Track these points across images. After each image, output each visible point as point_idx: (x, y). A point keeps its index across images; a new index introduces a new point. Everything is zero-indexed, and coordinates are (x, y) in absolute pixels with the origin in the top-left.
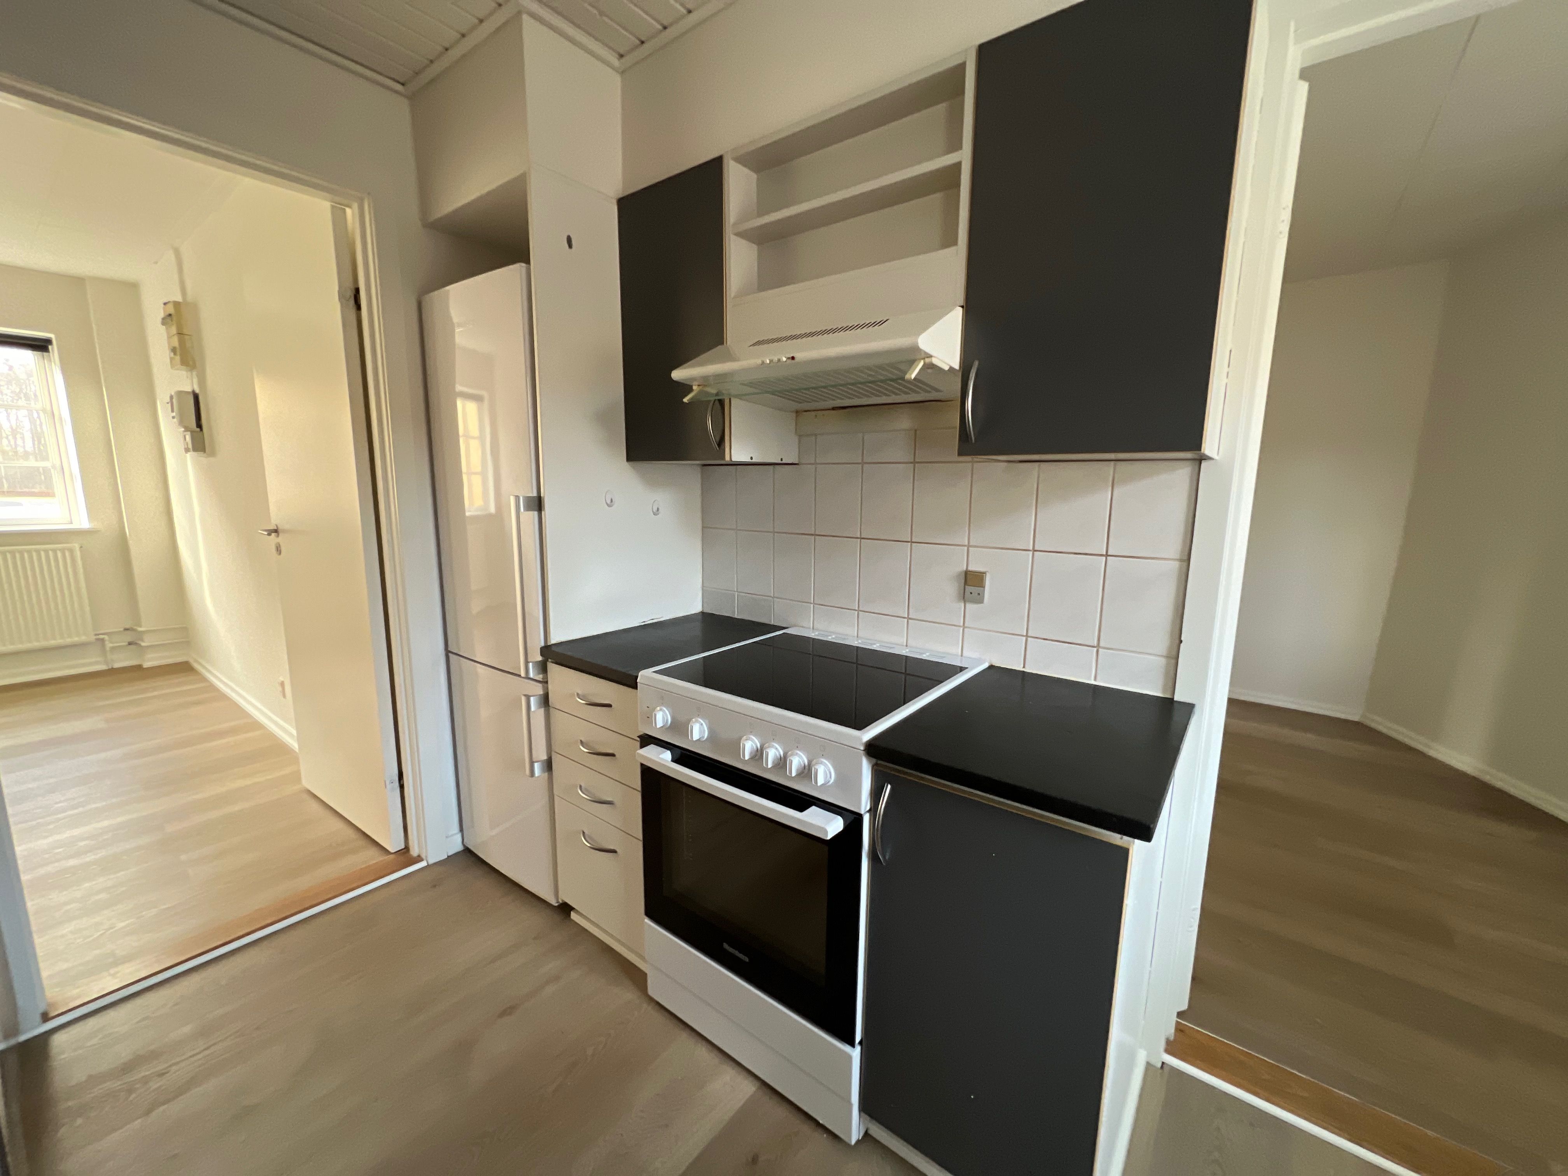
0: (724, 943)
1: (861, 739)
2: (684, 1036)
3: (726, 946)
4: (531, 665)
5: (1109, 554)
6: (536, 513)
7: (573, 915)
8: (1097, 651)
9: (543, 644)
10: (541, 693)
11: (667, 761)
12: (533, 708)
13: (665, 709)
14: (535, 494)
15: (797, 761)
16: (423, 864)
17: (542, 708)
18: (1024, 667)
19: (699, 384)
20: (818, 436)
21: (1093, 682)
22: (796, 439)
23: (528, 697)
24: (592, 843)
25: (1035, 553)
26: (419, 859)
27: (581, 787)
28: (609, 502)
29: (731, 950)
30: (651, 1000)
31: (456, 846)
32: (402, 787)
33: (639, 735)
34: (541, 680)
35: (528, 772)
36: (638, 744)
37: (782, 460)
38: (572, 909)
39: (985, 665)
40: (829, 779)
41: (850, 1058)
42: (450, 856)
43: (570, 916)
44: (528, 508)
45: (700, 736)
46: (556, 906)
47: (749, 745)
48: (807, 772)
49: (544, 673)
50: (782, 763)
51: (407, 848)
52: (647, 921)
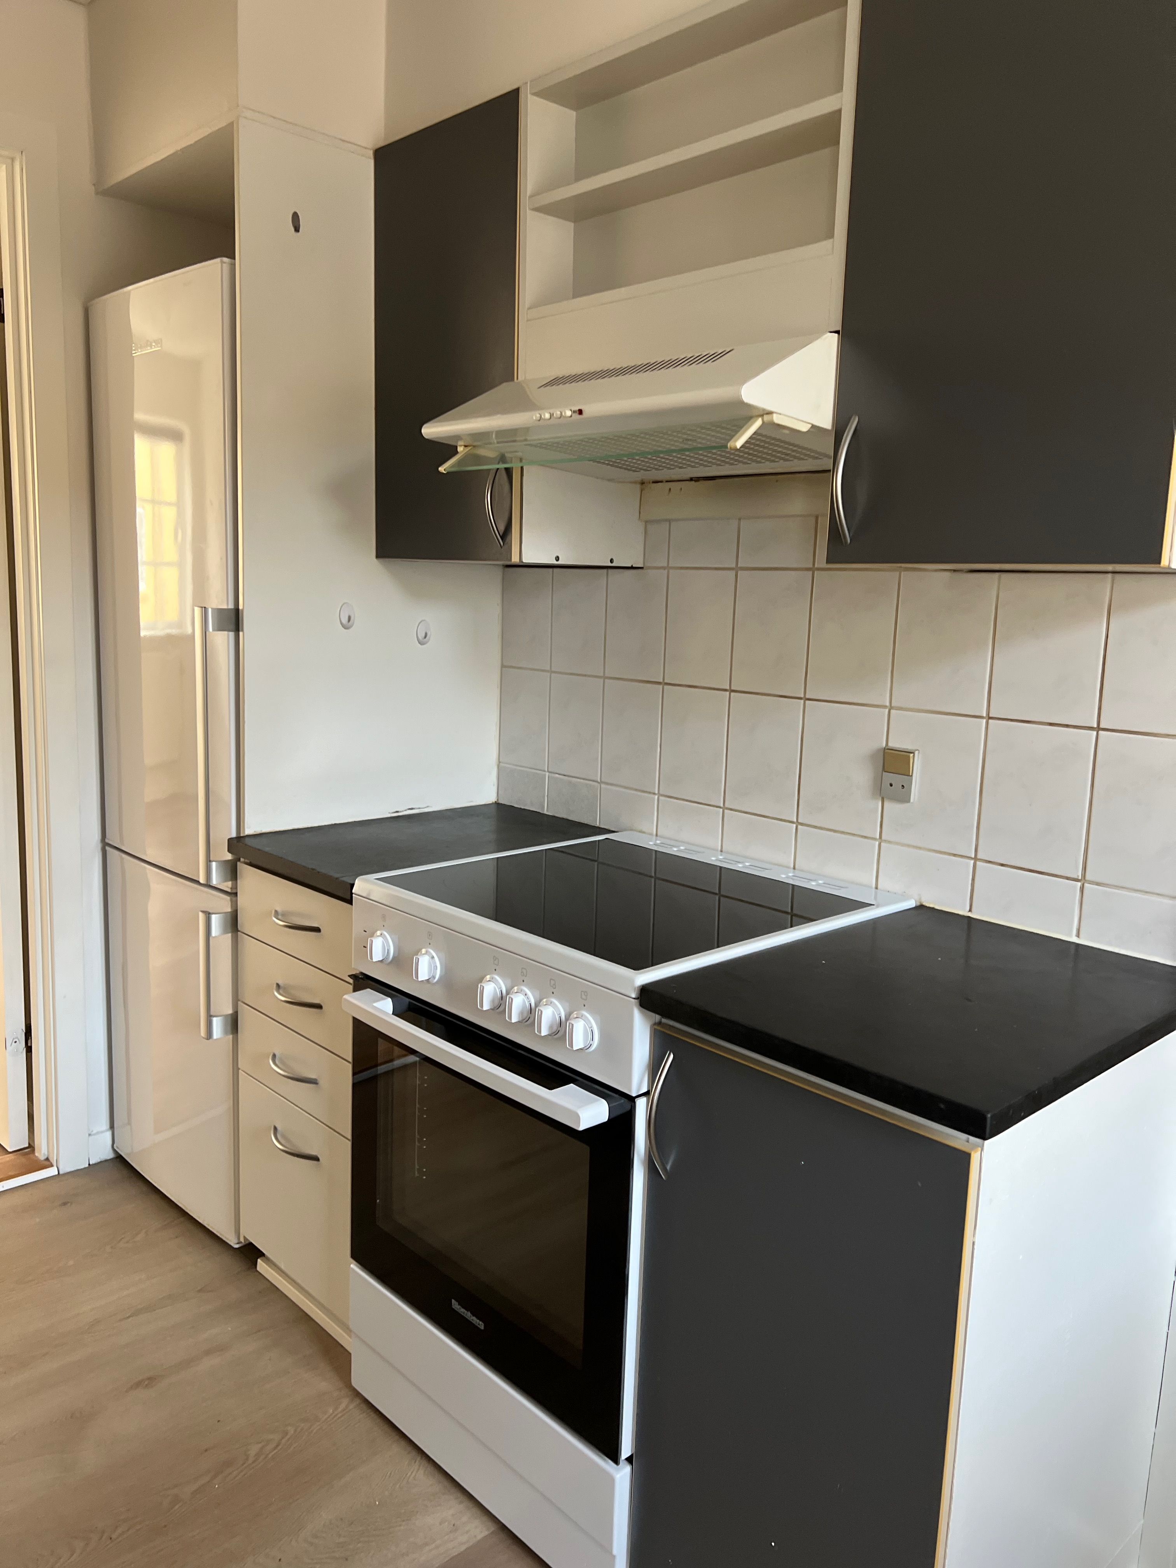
0: (453, 1301)
1: (633, 981)
2: (396, 1449)
3: (455, 1305)
4: (214, 864)
5: (1102, 726)
6: (232, 634)
7: (261, 1264)
8: (1082, 889)
9: (234, 834)
10: (229, 910)
11: (386, 1013)
12: (215, 931)
13: (385, 933)
14: (231, 606)
15: (549, 1014)
16: (52, 1172)
17: (228, 933)
18: (970, 911)
19: (466, 445)
20: (673, 524)
21: (1074, 939)
22: (641, 527)
23: (208, 915)
24: (288, 1146)
25: (990, 721)
26: (47, 1163)
27: (274, 1056)
28: (345, 621)
29: (462, 1311)
30: (357, 1394)
31: (102, 1151)
32: (29, 1049)
33: (351, 974)
34: (229, 890)
35: (203, 1033)
36: (351, 987)
37: (612, 561)
38: (261, 1254)
39: (911, 904)
40: (591, 1042)
41: (612, 1480)
42: (93, 1165)
43: (255, 1264)
44: (220, 628)
45: (429, 975)
46: (236, 1248)
47: (490, 990)
48: (561, 1032)
49: (231, 880)
50: (530, 1017)
51: (31, 1147)
52: (354, 1266)
